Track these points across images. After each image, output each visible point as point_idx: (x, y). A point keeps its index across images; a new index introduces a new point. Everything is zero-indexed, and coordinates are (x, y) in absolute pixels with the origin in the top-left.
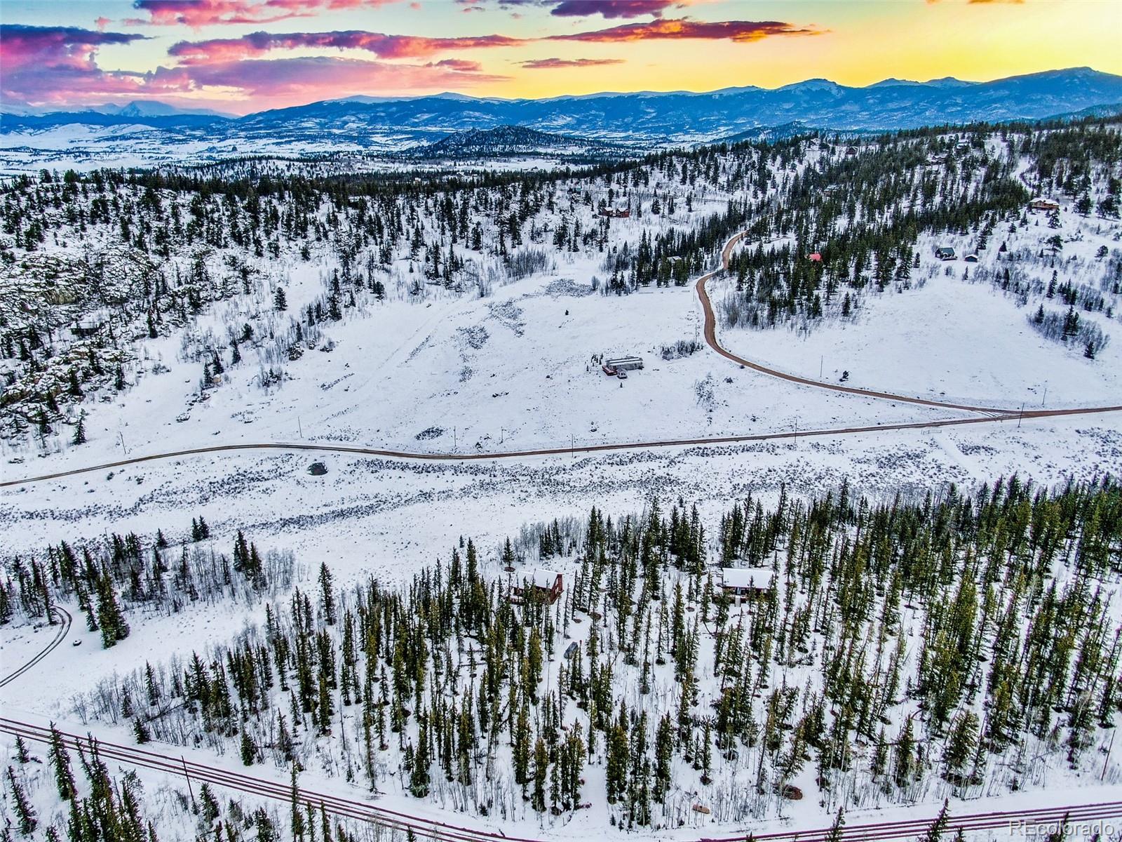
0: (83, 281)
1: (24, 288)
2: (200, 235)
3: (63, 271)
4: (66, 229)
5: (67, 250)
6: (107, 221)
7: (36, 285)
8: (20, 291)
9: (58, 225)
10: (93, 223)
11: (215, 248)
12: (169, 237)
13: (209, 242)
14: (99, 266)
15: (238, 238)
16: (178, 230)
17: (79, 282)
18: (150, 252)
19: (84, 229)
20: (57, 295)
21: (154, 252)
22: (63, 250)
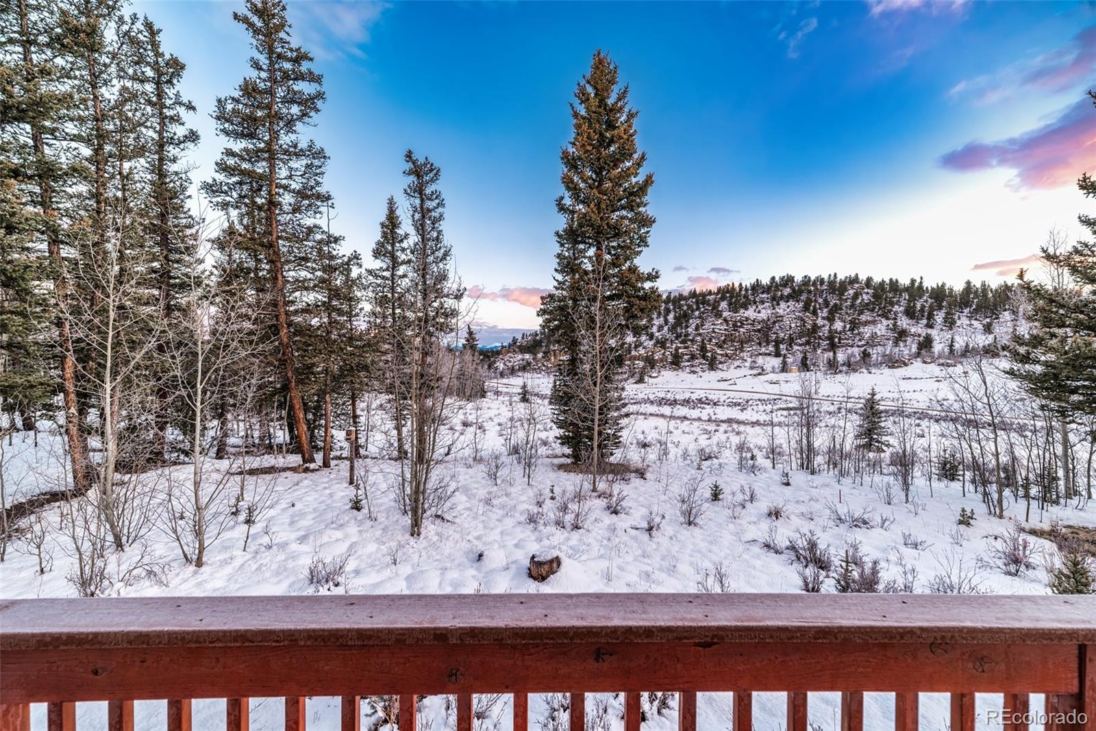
0: (759, 331)
1: (716, 330)
2: (872, 310)
3: (748, 324)
4: (767, 304)
5: (759, 315)
6: (798, 301)
7: (725, 330)
8: (714, 332)
9: (762, 302)
10: (787, 301)
11: (883, 320)
12: (841, 309)
13: (879, 316)
14: (774, 323)
15: (910, 313)
16: (852, 306)
17: (754, 331)
18: (820, 319)
19: (778, 304)
20: (736, 337)
21: (823, 318)
22: (755, 314)
